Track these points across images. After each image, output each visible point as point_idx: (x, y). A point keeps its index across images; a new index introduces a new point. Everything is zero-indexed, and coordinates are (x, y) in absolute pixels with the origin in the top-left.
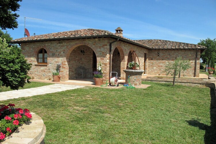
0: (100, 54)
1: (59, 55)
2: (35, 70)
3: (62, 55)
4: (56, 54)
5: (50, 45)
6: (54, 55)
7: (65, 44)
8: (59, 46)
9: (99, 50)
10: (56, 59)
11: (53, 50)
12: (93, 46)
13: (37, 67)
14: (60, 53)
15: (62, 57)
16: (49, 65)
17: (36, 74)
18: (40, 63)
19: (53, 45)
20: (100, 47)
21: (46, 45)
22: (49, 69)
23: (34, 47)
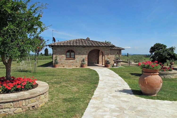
0: (107, 53)
1: (83, 54)
2: (65, 62)
3: (85, 54)
4: (81, 53)
5: (77, 48)
6: (79, 54)
7: (87, 48)
8: (83, 49)
9: (106, 52)
10: (81, 56)
11: (79, 51)
12: (103, 50)
13: (67, 60)
14: (84, 52)
15: (85, 55)
16: (76, 59)
17: (66, 64)
18: (68, 58)
19: (79, 48)
20: (107, 50)
21: (74, 48)
22: (76, 61)
23: (64, 49)
